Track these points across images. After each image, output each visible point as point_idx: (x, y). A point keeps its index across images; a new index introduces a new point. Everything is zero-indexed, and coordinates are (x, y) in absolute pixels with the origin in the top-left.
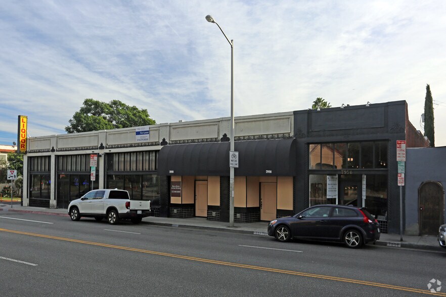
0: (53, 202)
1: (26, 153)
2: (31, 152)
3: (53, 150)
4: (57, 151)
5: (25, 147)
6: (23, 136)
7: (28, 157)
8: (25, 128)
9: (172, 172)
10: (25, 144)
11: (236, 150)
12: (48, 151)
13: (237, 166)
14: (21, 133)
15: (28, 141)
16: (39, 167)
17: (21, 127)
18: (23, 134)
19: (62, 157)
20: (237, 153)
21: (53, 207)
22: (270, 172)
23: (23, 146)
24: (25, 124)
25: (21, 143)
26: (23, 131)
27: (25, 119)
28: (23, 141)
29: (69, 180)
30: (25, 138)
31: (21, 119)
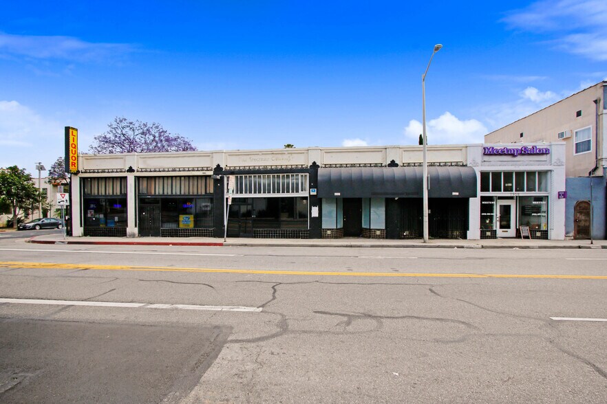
0: (132, 228)
1: (77, 173)
2: (86, 172)
3: (131, 170)
4: (138, 171)
5: (76, 165)
6: (74, 152)
7: (80, 178)
8: (75, 143)
9: (338, 194)
10: (76, 162)
12: (121, 172)
13: (429, 188)
14: (71, 148)
15: (80, 159)
16: (103, 191)
17: (71, 142)
18: (74, 150)
19: (145, 179)
21: (133, 236)
22: (457, 194)
23: (73, 164)
24: (75, 138)
25: (71, 161)
26: (74, 146)
27: (75, 132)
28: (74, 158)
29: (160, 205)
30: (76, 156)
31: (71, 130)
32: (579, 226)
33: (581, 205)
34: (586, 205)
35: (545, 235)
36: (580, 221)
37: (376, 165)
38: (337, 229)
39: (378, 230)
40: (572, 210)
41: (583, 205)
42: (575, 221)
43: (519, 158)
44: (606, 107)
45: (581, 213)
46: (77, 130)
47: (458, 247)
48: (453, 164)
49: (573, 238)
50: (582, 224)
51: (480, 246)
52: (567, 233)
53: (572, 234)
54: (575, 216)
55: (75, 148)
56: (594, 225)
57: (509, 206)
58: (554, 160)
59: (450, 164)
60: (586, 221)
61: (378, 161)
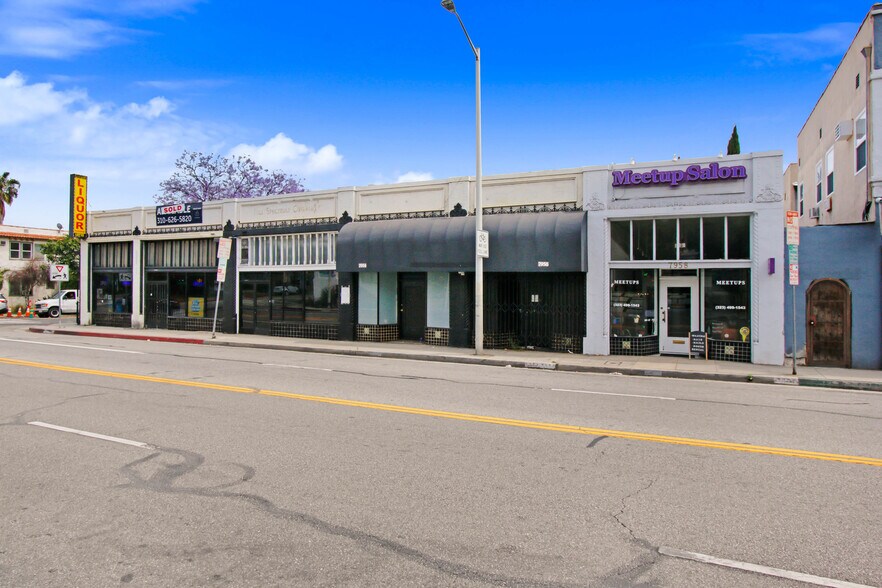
0: (137, 317)
1: (85, 237)
2: (94, 236)
3: (137, 232)
4: (144, 233)
5: (84, 227)
6: (80, 209)
8: (83, 195)
9: (363, 265)
10: (83, 222)
11: (484, 229)
12: (127, 234)
13: (487, 255)
14: (76, 203)
15: (89, 217)
16: (111, 262)
17: (77, 194)
18: (80, 206)
19: (153, 244)
20: (486, 234)
21: (138, 327)
22: (546, 264)
23: (80, 225)
24: (84, 189)
25: (76, 220)
26: (80, 200)
27: (83, 181)
28: (80, 217)
29: (166, 282)
30: (84, 213)
31: (76, 180)
32: (817, 336)
33: (822, 288)
34: (835, 289)
35: (744, 354)
36: (820, 324)
37: (433, 215)
38: (379, 326)
39: (438, 329)
40: (800, 301)
41: (828, 289)
42: (809, 324)
43: (684, 190)
44: (880, 63)
45: (822, 306)
46: (86, 178)
47: (515, 365)
48: (558, 207)
49: (803, 362)
50: (825, 331)
51: (553, 365)
52: (788, 350)
53: (802, 353)
54: (809, 313)
55: (82, 202)
56: (855, 334)
57: (687, 290)
58: (757, 191)
59: (552, 207)
60: (834, 324)
61: (437, 206)
